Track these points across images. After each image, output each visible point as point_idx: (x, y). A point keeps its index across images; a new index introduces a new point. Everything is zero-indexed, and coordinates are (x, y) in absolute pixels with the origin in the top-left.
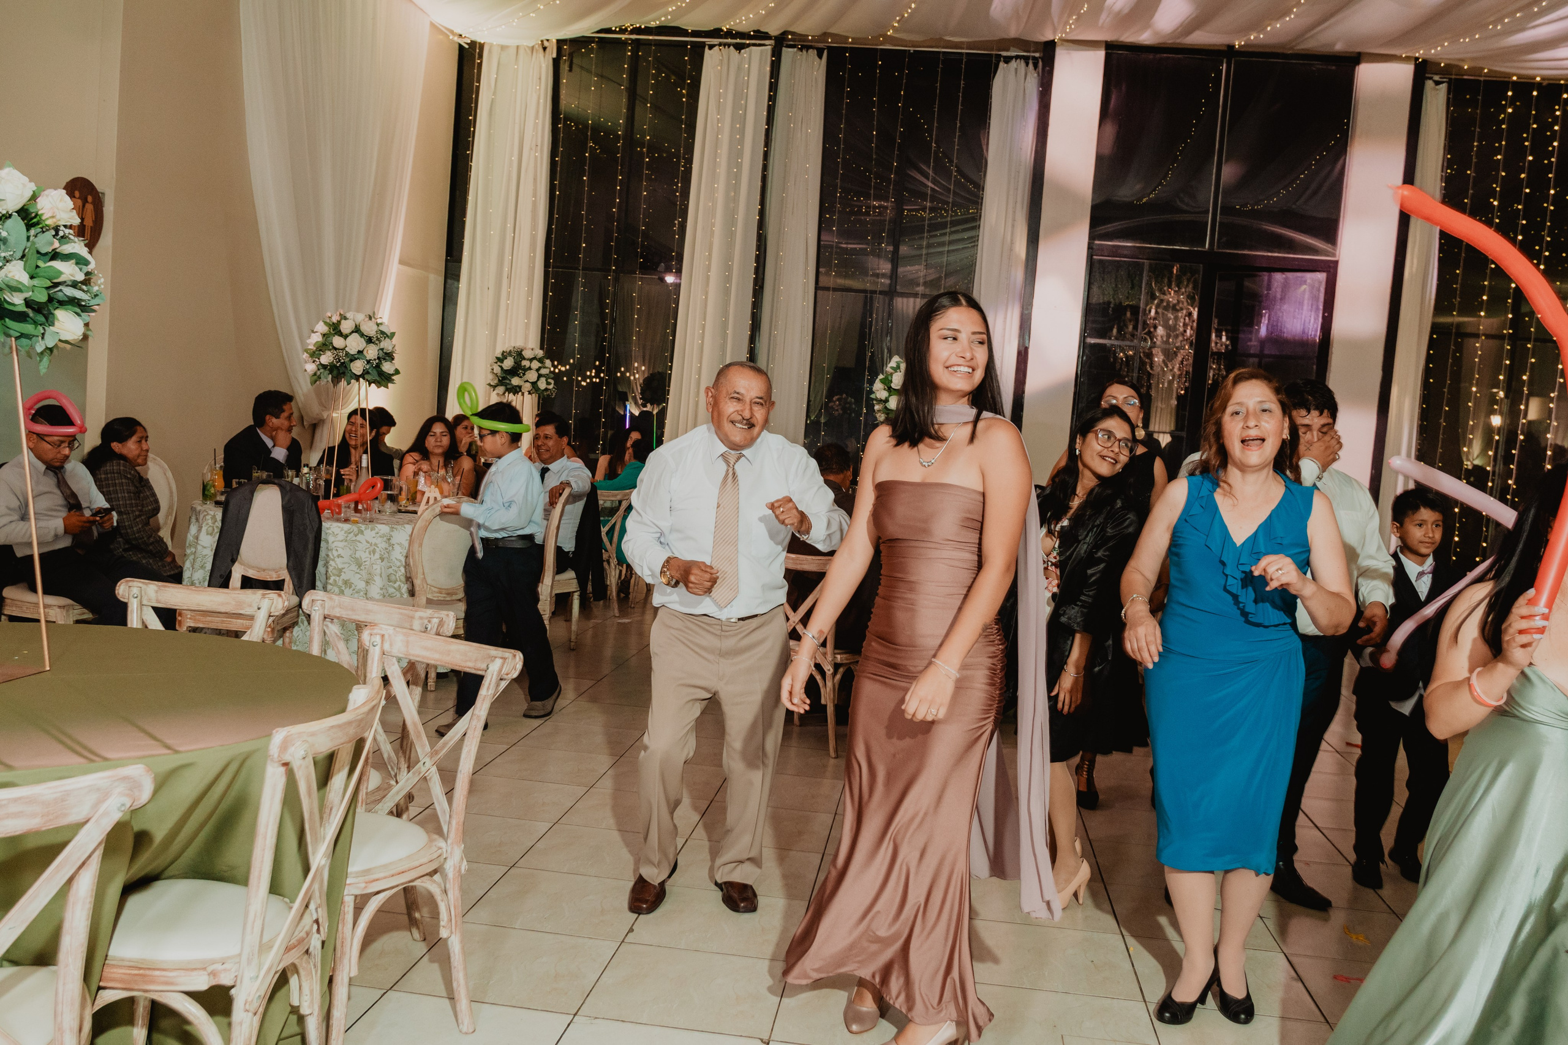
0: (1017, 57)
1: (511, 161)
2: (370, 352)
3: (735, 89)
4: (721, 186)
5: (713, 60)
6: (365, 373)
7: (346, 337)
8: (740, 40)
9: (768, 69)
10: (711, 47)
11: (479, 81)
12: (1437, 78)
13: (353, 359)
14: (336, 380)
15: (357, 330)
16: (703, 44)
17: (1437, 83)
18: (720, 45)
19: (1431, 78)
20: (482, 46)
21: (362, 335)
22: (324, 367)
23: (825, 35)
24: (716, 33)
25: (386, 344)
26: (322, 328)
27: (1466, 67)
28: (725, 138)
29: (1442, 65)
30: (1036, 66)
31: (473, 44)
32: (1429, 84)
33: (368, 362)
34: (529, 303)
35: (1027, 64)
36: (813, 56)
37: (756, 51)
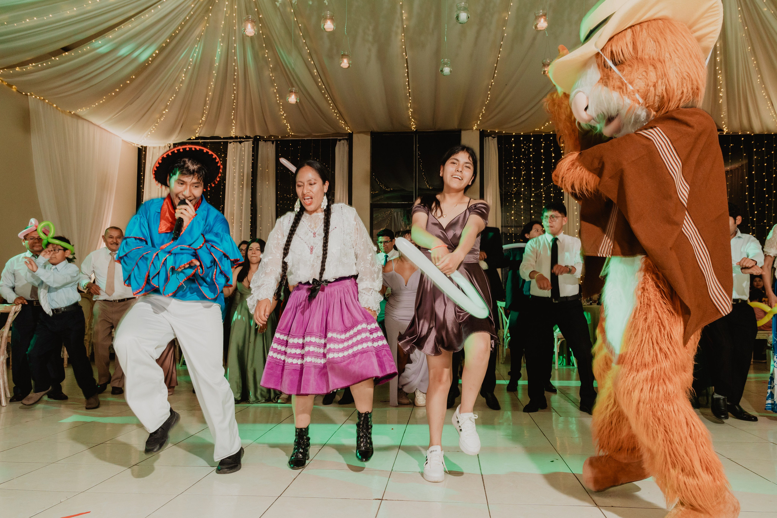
0: (343, 139)
3: (240, 157)
4: (236, 193)
5: (231, 147)
8: (239, 140)
9: (251, 149)
10: (230, 143)
11: (145, 159)
16: (227, 142)
17: (494, 138)
18: (234, 142)
19: (488, 136)
24: (231, 138)
28: (237, 175)
29: (489, 131)
31: (142, 146)
32: (487, 138)
36: (270, 143)
37: (247, 143)
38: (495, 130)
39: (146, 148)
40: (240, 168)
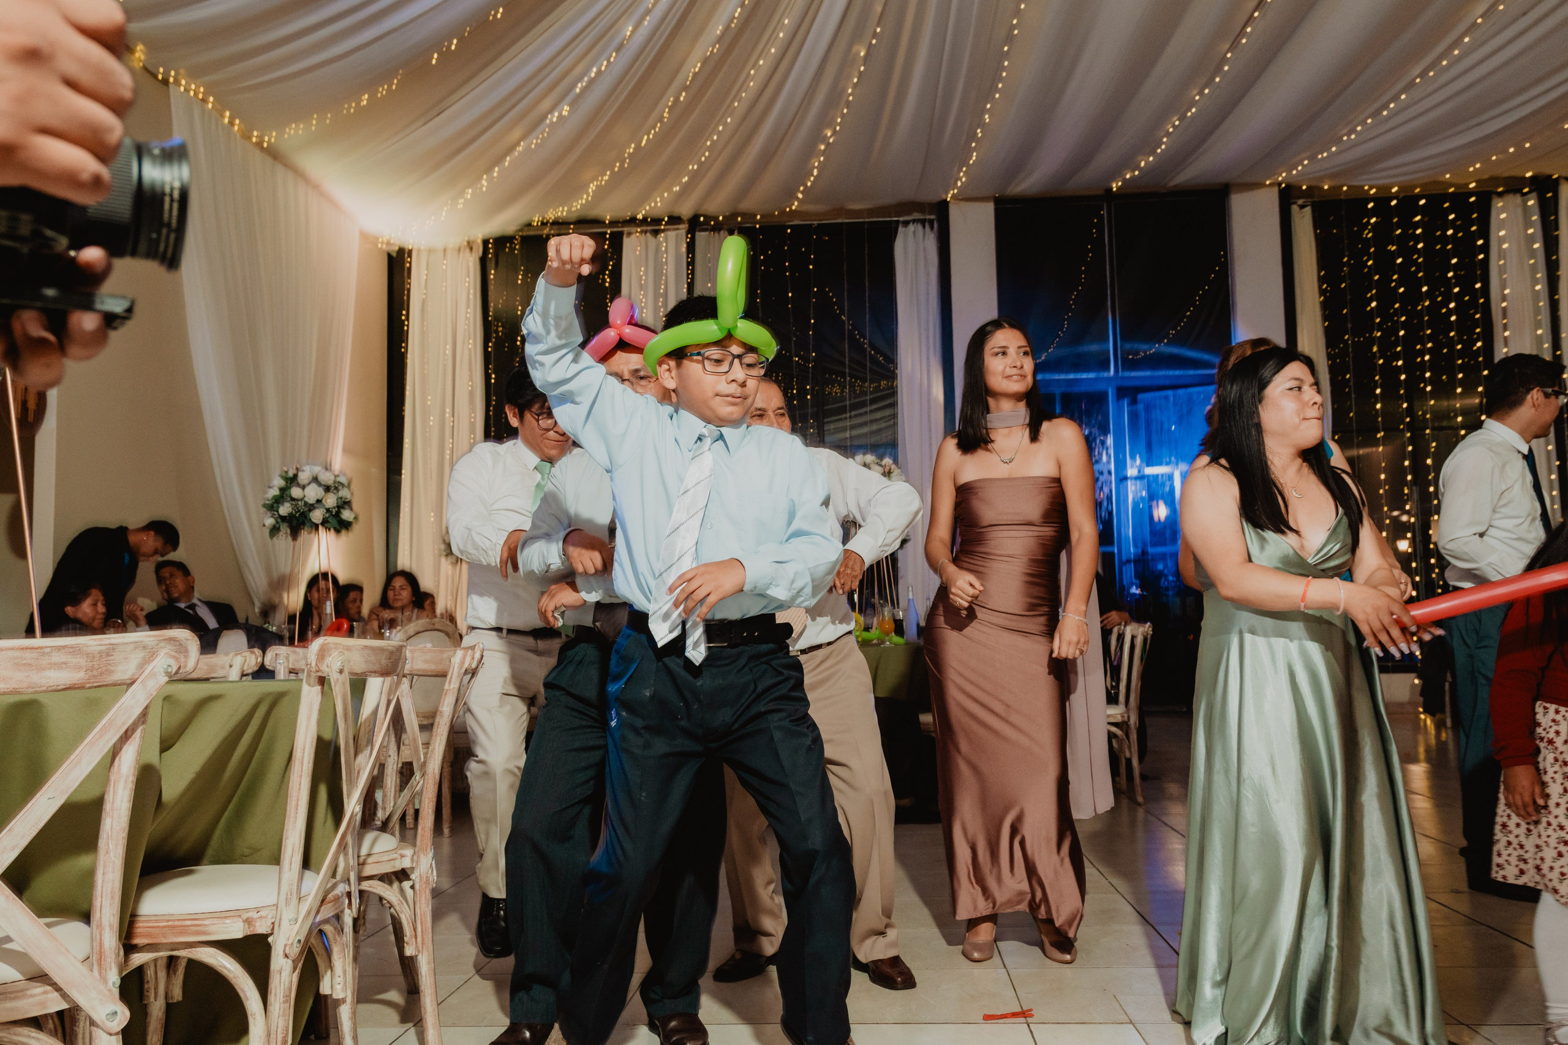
0: (914, 221)
1: (445, 354)
2: (329, 501)
3: (656, 268)
5: (632, 246)
6: (325, 522)
7: (303, 487)
8: (653, 225)
9: (684, 249)
10: (629, 234)
12: (1300, 202)
13: (311, 507)
14: (295, 534)
15: (315, 480)
16: (621, 232)
17: (1302, 207)
18: (637, 232)
19: (1295, 203)
21: (319, 484)
22: (283, 519)
23: (734, 215)
24: (632, 221)
25: (344, 493)
26: (279, 482)
27: (1326, 187)
29: (1304, 187)
30: (932, 228)
31: (401, 248)
32: (1295, 208)
33: (328, 510)
35: (924, 227)
37: (672, 235)
38: (1321, 184)
39: (410, 252)
40: (657, 295)
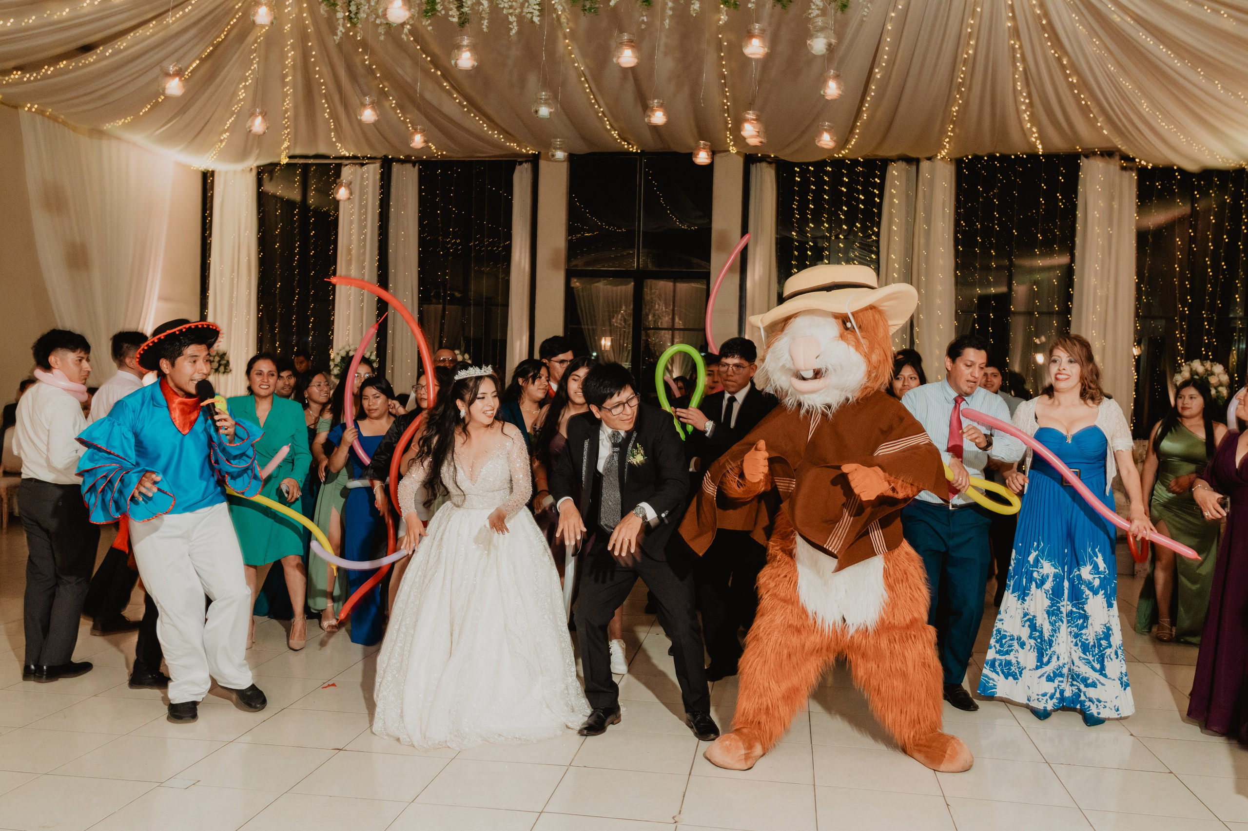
0: (526, 162)
3: (360, 189)
4: (354, 247)
8: (358, 161)
9: (379, 176)
10: (345, 166)
16: (341, 165)
18: (350, 164)
19: (759, 162)
20: (213, 172)
24: (347, 157)
28: (355, 217)
29: (759, 155)
31: (206, 170)
32: (754, 168)
34: (248, 322)
36: (409, 166)
37: (371, 167)
38: (770, 156)
40: (361, 207)
